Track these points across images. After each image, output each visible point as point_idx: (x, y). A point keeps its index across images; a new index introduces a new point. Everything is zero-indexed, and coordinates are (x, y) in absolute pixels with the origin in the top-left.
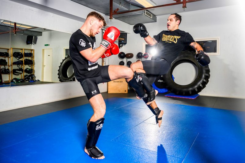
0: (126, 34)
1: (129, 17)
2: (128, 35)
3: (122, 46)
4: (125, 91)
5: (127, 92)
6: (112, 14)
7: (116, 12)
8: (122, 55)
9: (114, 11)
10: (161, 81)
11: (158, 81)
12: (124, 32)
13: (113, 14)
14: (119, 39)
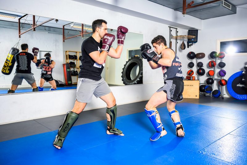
0: (197, 30)
1: (202, 10)
2: (199, 31)
3: (192, 45)
4: (196, 96)
5: (198, 97)
6: (185, 7)
7: (191, 6)
8: (192, 55)
9: (189, 4)
10: (241, 86)
11: (237, 85)
12: (194, 28)
13: (187, 8)
14: (188, 37)
